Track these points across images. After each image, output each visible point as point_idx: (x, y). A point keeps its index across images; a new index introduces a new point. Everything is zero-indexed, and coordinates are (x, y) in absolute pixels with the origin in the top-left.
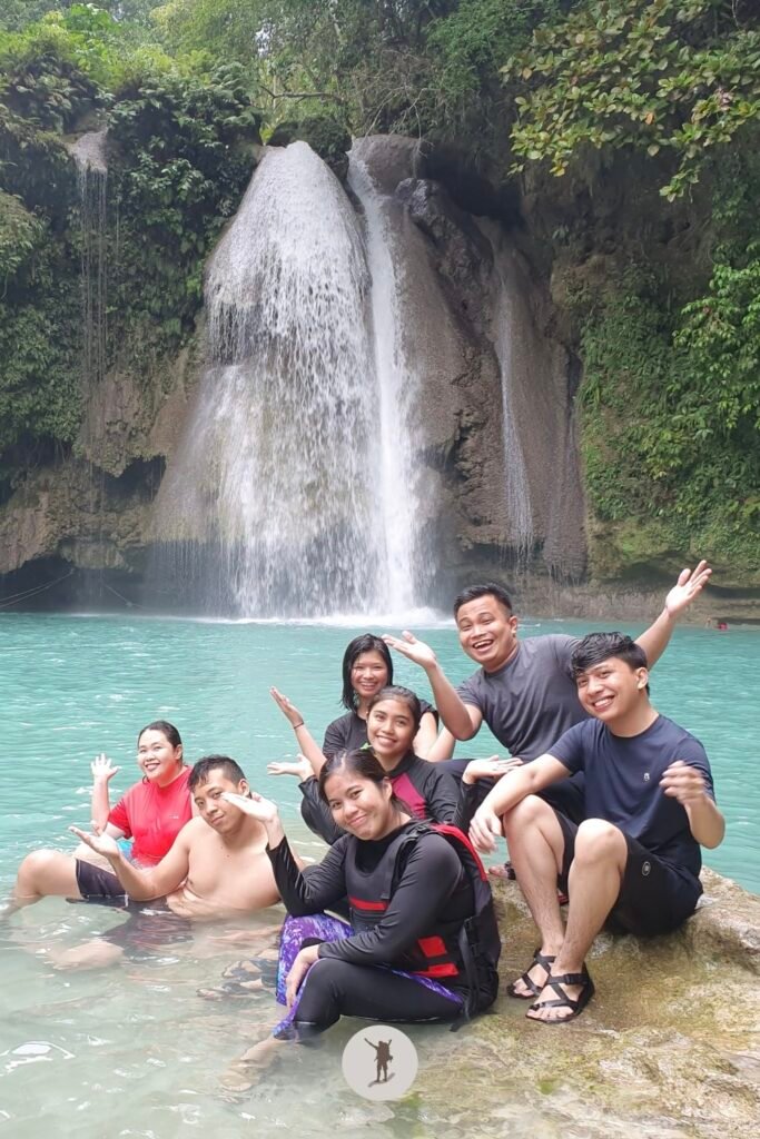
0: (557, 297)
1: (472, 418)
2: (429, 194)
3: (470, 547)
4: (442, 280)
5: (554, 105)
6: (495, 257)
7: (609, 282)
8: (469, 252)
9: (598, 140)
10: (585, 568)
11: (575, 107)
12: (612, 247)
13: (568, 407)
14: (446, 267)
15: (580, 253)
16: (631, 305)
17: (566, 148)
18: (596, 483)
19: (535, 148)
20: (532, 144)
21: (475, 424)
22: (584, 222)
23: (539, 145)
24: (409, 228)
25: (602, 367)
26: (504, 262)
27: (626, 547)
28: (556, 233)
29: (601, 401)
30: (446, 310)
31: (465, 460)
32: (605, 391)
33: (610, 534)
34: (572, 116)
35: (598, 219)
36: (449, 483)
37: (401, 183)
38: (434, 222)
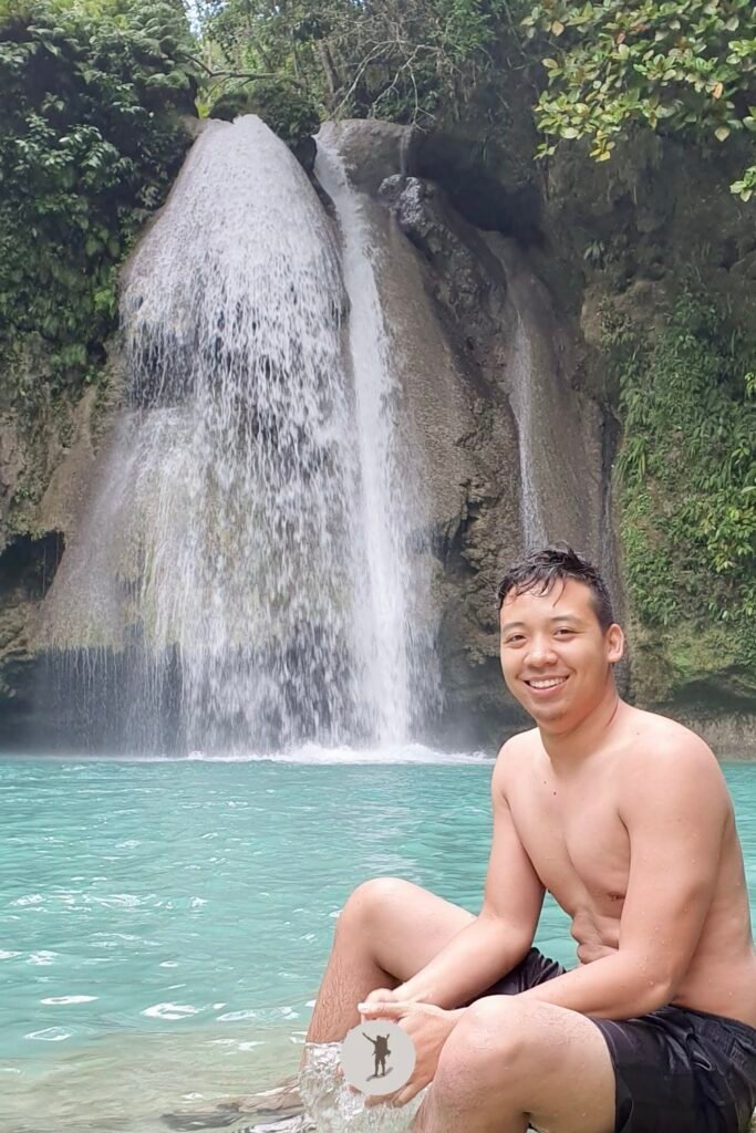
0: (588, 335)
1: (482, 491)
2: (423, 195)
3: (482, 661)
4: (439, 309)
5: (593, 70)
6: (509, 285)
7: (656, 317)
8: (475, 275)
9: (653, 114)
10: (628, 688)
11: (623, 72)
12: (661, 272)
13: (603, 481)
14: (445, 293)
15: (620, 279)
16: (685, 346)
17: (612, 124)
18: (641, 578)
19: (570, 125)
20: (567, 120)
21: (487, 500)
22: (625, 238)
23: (576, 120)
24: (397, 239)
25: (647, 427)
26: (520, 289)
27: (680, 661)
28: (588, 252)
29: (648, 472)
30: (447, 349)
31: (475, 547)
32: (652, 458)
33: (660, 645)
34: (618, 84)
35: (642, 234)
36: (454, 576)
37: (386, 180)
38: (430, 233)
